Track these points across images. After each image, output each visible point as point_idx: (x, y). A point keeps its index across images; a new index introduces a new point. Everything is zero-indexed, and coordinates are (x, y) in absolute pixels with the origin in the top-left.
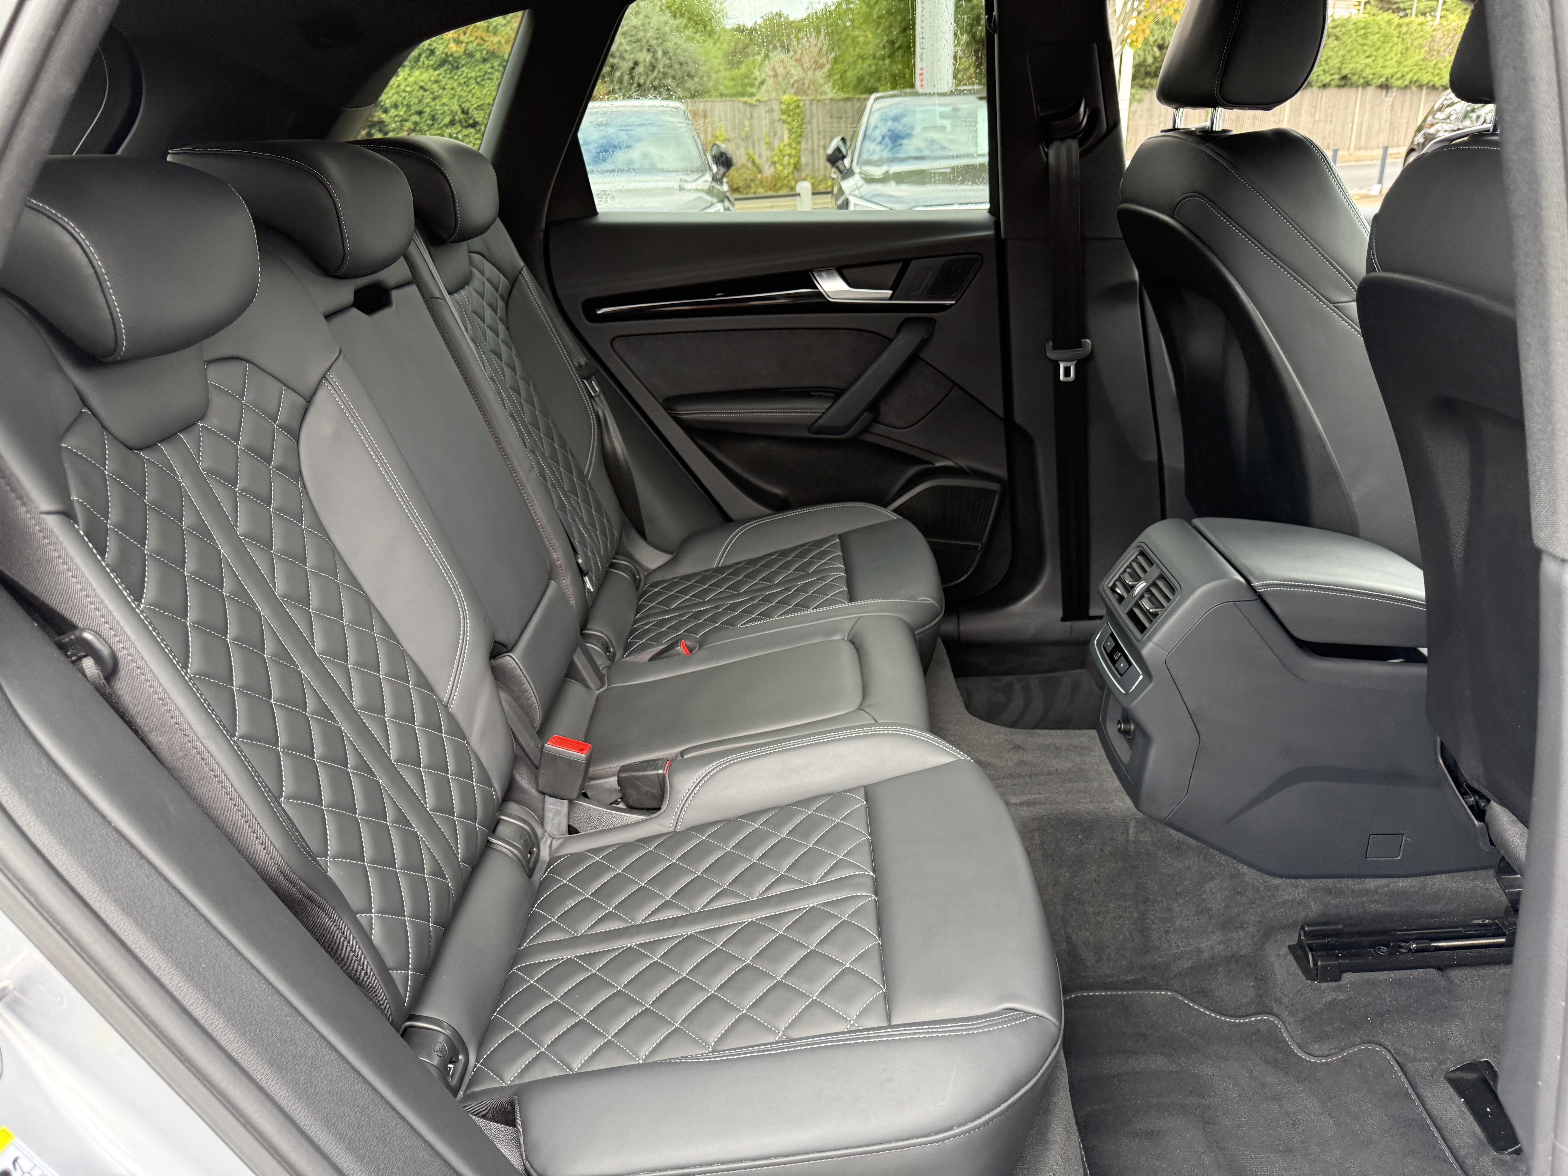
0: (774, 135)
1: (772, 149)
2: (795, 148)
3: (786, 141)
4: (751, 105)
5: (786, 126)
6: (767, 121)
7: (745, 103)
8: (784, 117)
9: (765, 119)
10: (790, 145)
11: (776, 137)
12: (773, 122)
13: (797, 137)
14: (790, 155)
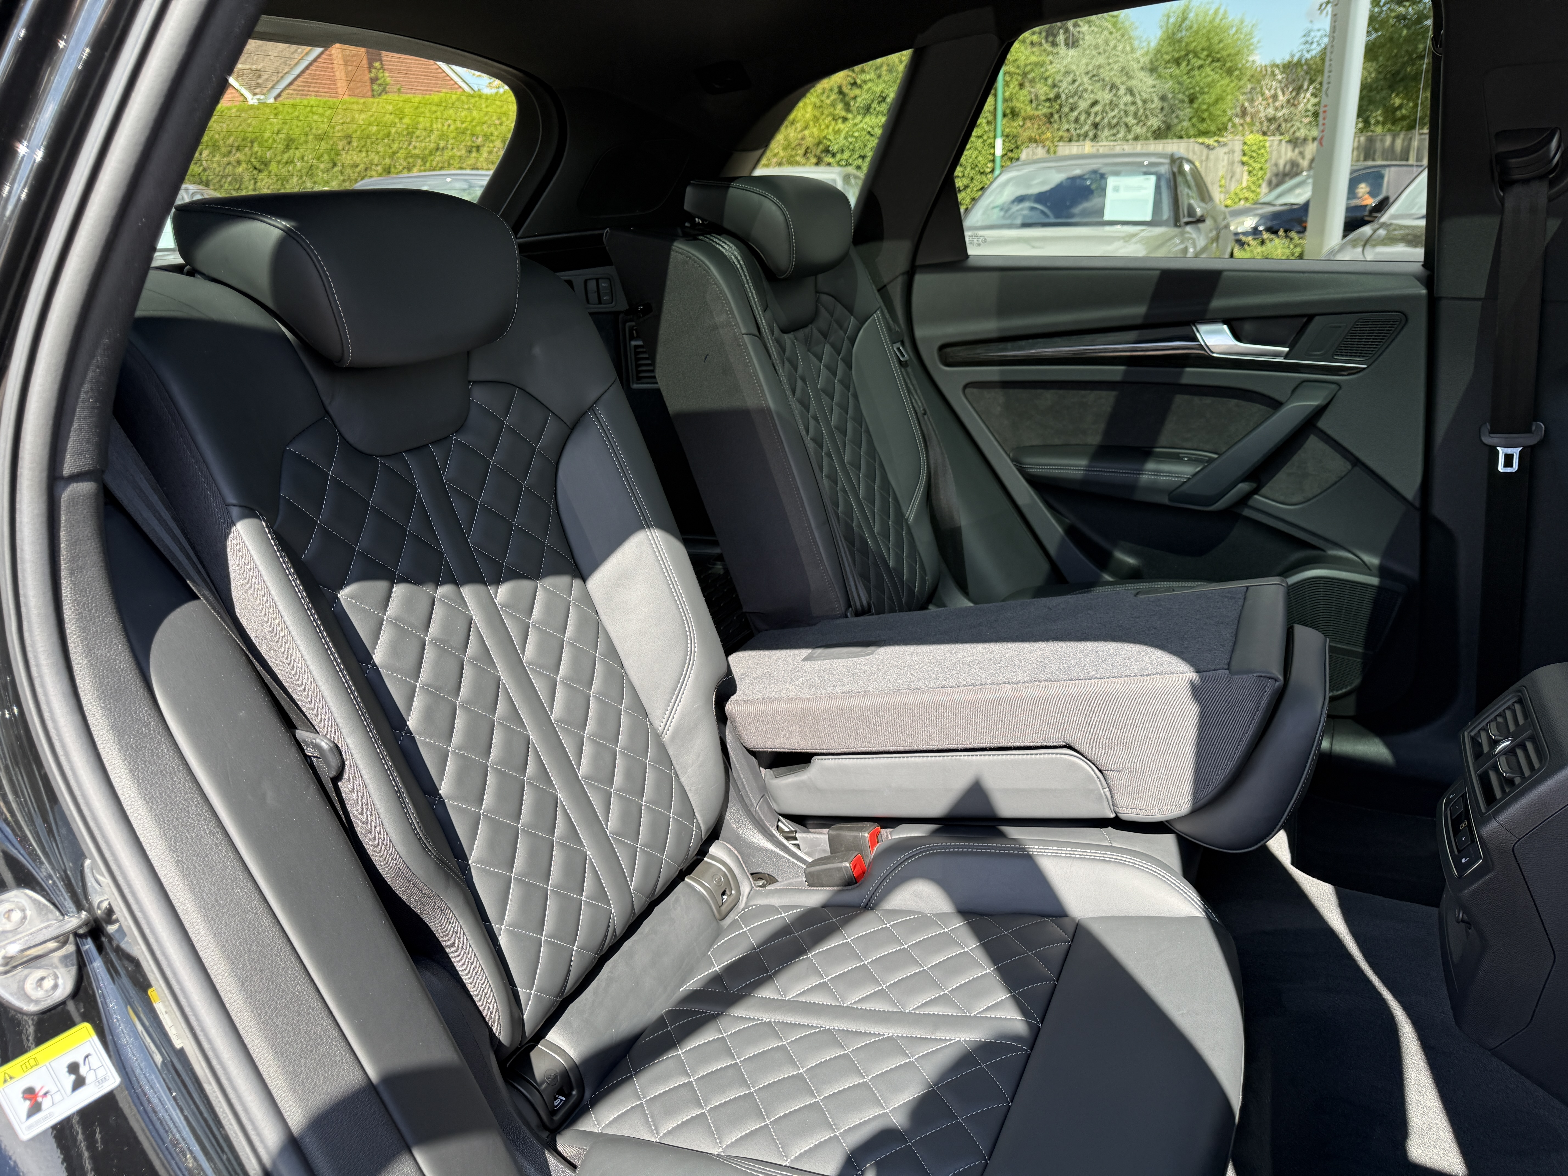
0: (1232, 177)
1: (1227, 192)
2: (1253, 192)
3: (1244, 184)
4: (1208, 146)
5: (1246, 168)
6: (1225, 162)
7: (1202, 144)
8: (1245, 159)
9: (1223, 160)
10: (1248, 188)
11: (1234, 180)
12: (1232, 163)
13: (1258, 179)
14: (1247, 199)
